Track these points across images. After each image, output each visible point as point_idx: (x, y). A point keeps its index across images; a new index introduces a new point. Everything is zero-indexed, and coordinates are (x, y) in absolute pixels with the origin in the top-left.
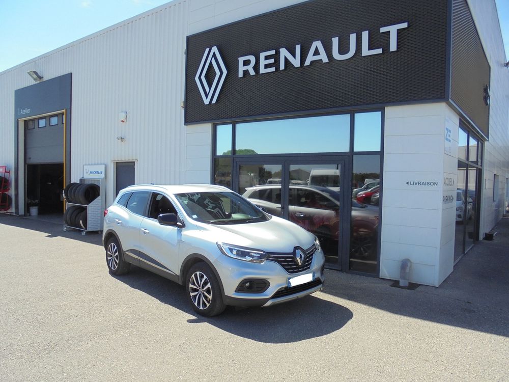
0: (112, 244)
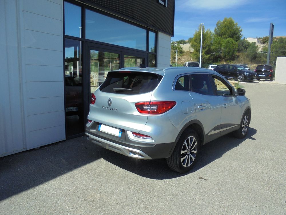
0: (185, 166)
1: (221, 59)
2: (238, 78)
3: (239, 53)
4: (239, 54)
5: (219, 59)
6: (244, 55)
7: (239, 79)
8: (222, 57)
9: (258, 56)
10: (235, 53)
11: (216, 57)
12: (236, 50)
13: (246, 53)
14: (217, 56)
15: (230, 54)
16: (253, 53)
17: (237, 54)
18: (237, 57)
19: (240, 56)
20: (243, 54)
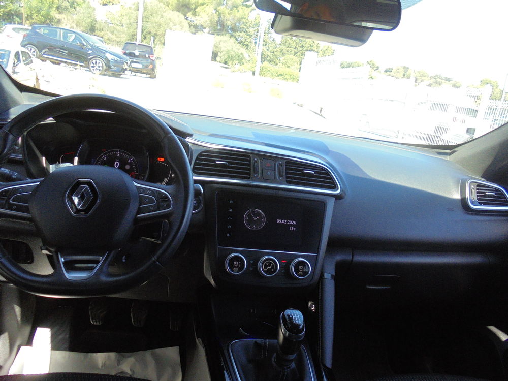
1: (21, 19)
2: (92, 65)
3: (60, 13)
4: (60, 15)
5: (17, 19)
6: (71, 21)
7: (93, 67)
8: (25, 15)
9: (97, 26)
10: (53, 12)
11: (8, 12)
12: (55, 6)
13: (75, 17)
14: (10, 10)
15: (43, 12)
16: (90, 20)
17: (58, 16)
18: (56, 21)
19: (63, 20)
20: (69, 18)
